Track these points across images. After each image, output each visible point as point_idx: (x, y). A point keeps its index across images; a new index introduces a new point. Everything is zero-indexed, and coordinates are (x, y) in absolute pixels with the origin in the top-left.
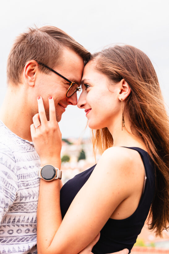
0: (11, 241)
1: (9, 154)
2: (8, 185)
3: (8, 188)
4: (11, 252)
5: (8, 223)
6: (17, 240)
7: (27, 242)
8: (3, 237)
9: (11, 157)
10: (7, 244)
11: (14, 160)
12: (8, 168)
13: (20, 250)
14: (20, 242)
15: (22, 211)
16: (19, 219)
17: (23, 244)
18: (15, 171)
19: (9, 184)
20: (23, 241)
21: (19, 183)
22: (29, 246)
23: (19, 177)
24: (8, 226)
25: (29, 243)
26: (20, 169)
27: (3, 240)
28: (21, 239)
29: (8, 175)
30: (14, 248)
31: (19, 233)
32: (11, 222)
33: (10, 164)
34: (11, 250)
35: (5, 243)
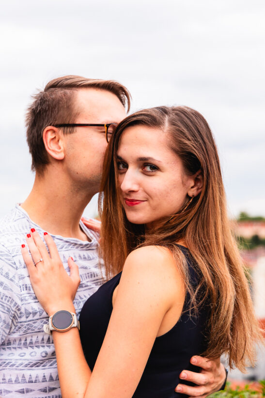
0: (22, 366)
1: (6, 259)
2: (4, 297)
3: (4, 302)
4: (19, 383)
5: (18, 345)
6: (29, 364)
7: (43, 368)
8: (11, 360)
9: (9, 262)
10: (16, 369)
11: (14, 266)
12: (4, 276)
13: (31, 380)
14: (34, 368)
15: (33, 331)
16: (31, 340)
17: (37, 369)
18: (16, 280)
19: (7, 297)
20: (37, 366)
21: (23, 296)
22: (45, 375)
23: (22, 288)
24: (19, 348)
25: (46, 369)
26: (24, 278)
27: (11, 364)
28: (35, 364)
29: (4, 285)
30: (23, 376)
31: (32, 356)
32: (22, 344)
33: (7, 271)
34: (20, 379)
35: (14, 367)
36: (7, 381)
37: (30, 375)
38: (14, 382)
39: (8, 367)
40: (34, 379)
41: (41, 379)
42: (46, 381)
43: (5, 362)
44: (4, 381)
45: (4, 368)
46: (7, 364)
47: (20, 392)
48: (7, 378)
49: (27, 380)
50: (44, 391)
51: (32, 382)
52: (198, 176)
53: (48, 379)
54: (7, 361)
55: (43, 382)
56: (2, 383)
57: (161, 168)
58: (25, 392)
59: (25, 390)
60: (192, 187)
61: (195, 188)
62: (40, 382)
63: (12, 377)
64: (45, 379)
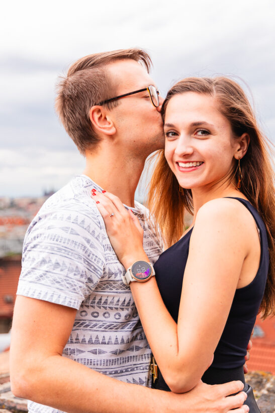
0: (96, 327)
1: (93, 217)
2: (91, 255)
3: (91, 260)
4: (92, 343)
5: (92, 303)
6: (103, 325)
8: (85, 320)
9: (95, 221)
10: (90, 330)
11: (99, 225)
12: (91, 234)
13: (104, 341)
14: (107, 330)
15: (111, 291)
16: (107, 300)
17: (110, 331)
18: (101, 239)
19: (93, 255)
20: (111, 329)
21: (107, 256)
22: (117, 337)
23: (105, 248)
24: (92, 306)
25: (118, 331)
26: (106, 238)
27: (85, 324)
28: (109, 326)
29: (91, 243)
30: (97, 337)
31: (106, 317)
32: (96, 303)
33: (93, 229)
34: (94, 339)
35: (88, 328)
36: (81, 341)
37: (104, 337)
38: (87, 342)
39: (82, 328)
40: (107, 341)
41: (113, 341)
42: (118, 344)
43: (79, 323)
44: (78, 341)
45: (78, 328)
46: (81, 324)
47: (93, 353)
48: (81, 338)
49: (101, 341)
50: (115, 354)
51: (105, 344)
52: (243, 140)
53: (119, 342)
54: (81, 322)
55: (115, 344)
56: (75, 343)
57: (212, 132)
58: (98, 353)
59: (97, 351)
60: (239, 150)
61: (241, 151)
62: (112, 344)
63: (85, 338)
64: (117, 341)
